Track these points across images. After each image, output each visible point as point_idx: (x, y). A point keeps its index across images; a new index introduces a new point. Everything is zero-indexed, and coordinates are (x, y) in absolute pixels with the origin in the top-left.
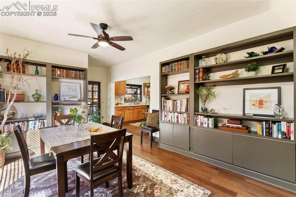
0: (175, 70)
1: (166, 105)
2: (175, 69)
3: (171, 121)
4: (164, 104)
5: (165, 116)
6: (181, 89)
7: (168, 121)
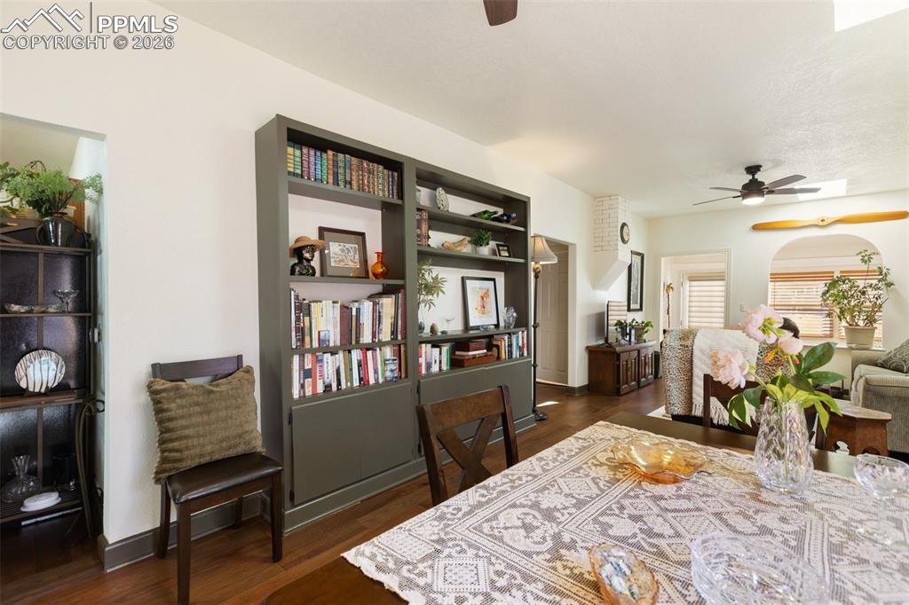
0: (350, 183)
1: (307, 324)
2: (348, 179)
3: (334, 388)
4: (298, 319)
5: (308, 374)
6: (332, 260)
7: (320, 389)
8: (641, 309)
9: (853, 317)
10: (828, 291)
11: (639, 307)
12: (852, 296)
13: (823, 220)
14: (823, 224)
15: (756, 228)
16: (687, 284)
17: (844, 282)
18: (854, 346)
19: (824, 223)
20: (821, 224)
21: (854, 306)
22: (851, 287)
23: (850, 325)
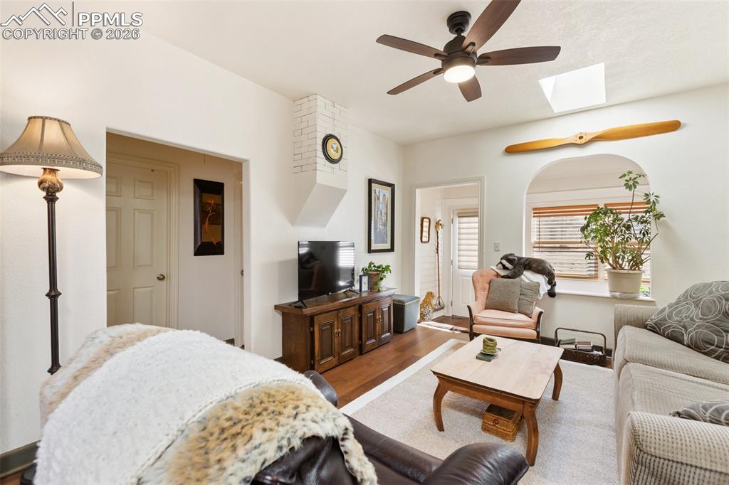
8: (392, 249)
9: (616, 258)
10: (588, 226)
11: (389, 248)
12: (615, 231)
13: (581, 138)
14: (582, 143)
15: (511, 151)
16: (457, 220)
17: (605, 213)
18: (617, 294)
19: (583, 141)
20: (579, 142)
21: (617, 244)
22: (614, 221)
23: (614, 268)
